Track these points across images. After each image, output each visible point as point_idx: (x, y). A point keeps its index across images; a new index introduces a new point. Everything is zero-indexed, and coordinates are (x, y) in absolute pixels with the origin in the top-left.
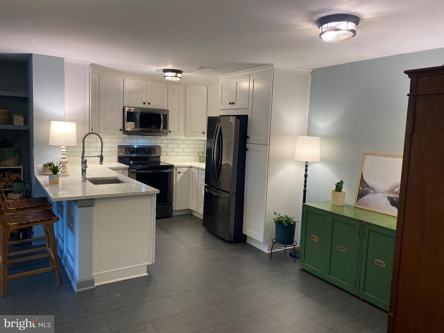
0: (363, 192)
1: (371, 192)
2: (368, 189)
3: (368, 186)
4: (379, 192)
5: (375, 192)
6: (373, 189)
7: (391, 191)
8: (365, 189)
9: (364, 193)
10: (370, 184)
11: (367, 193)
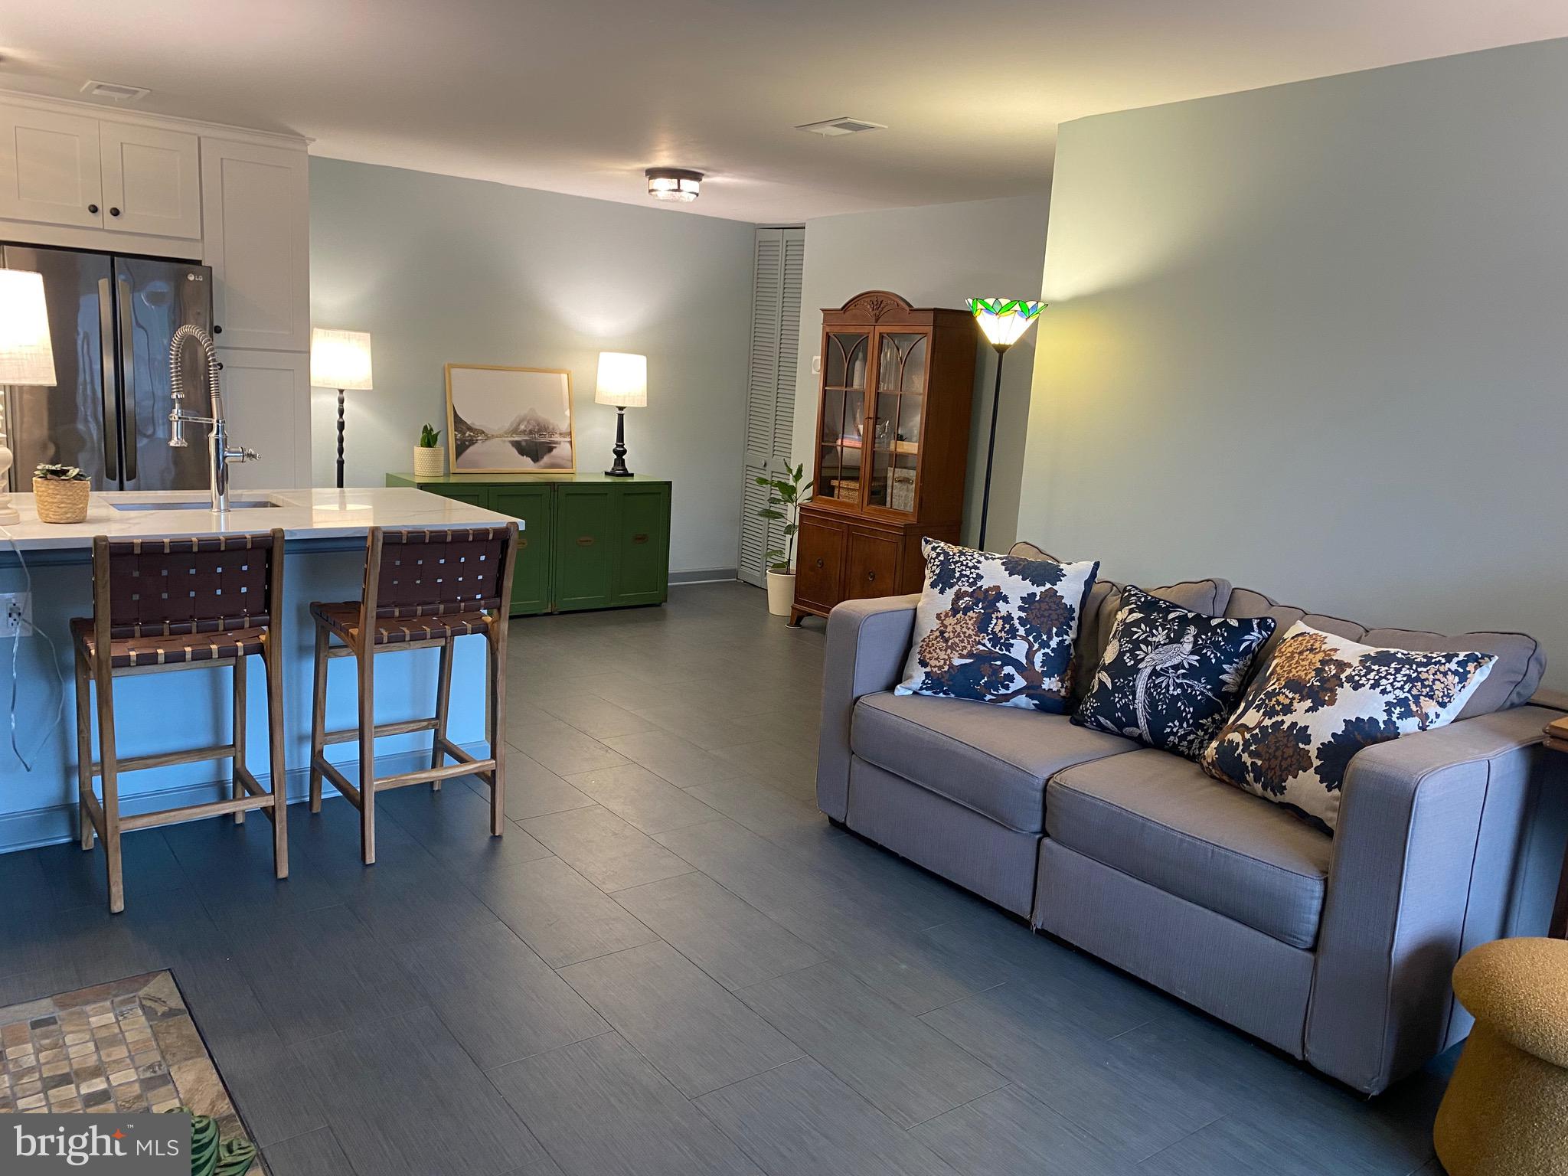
0: (463, 441)
1: (480, 438)
2: (472, 434)
3: (470, 429)
4: (493, 436)
5: (488, 438)
6: (484, 432)
7: (515, 431)
8: (467, 435)
9: (467, 443)
10: (473, 424)
11: (472, 442)
